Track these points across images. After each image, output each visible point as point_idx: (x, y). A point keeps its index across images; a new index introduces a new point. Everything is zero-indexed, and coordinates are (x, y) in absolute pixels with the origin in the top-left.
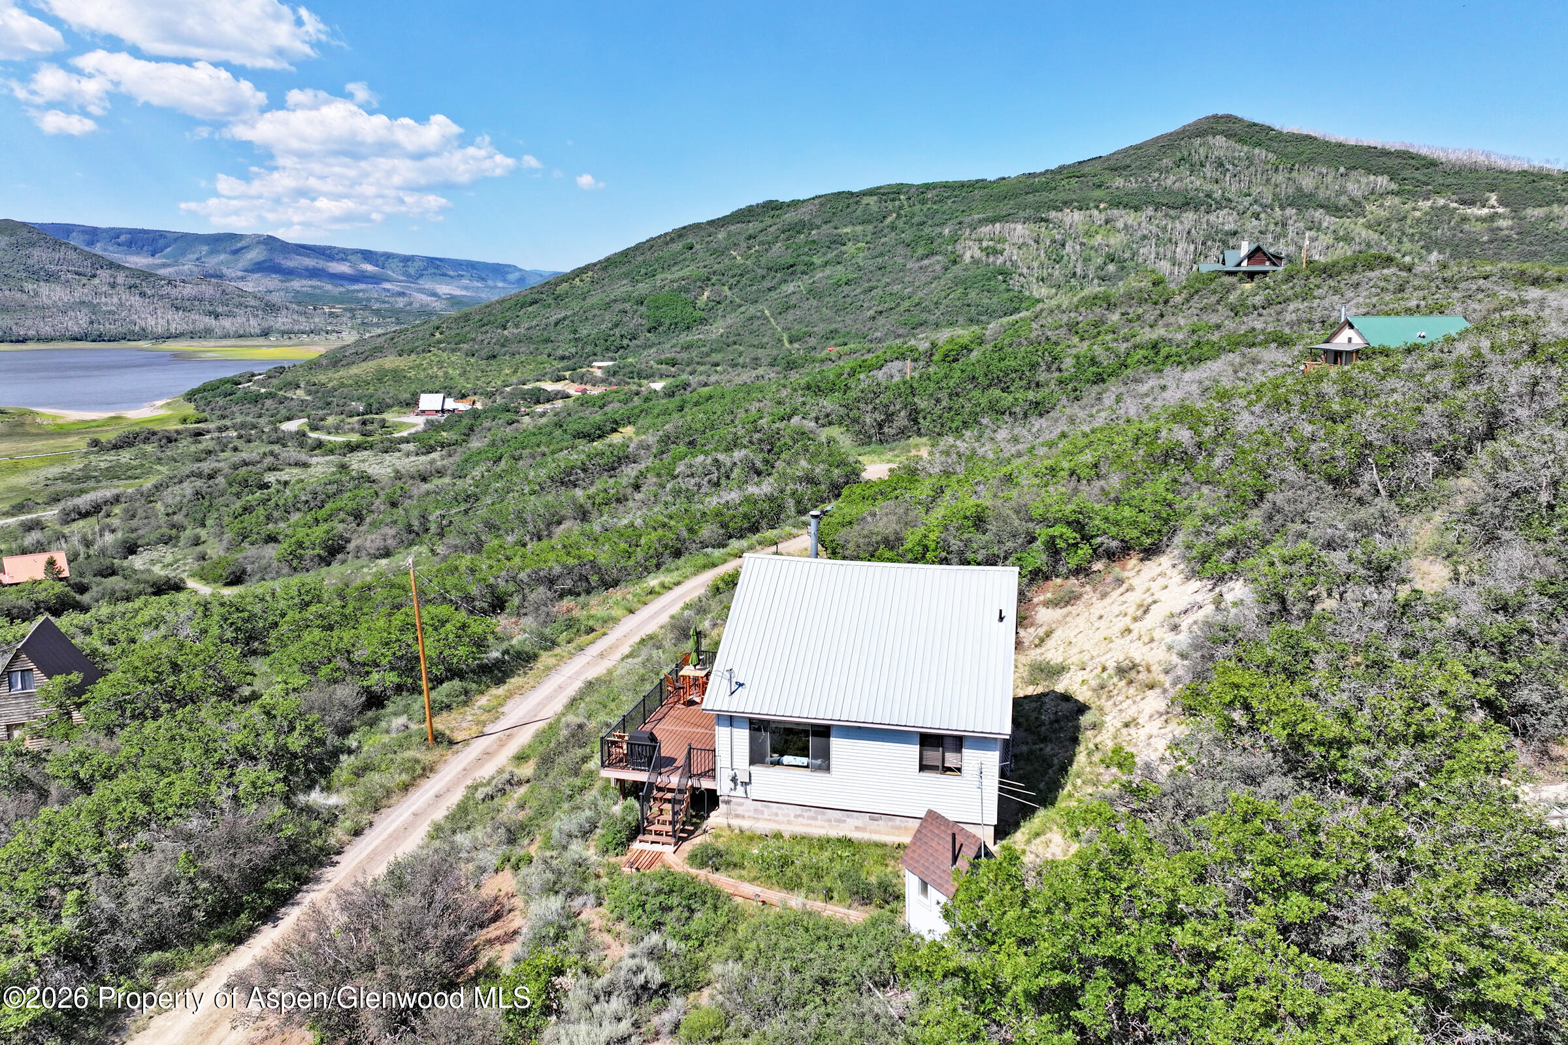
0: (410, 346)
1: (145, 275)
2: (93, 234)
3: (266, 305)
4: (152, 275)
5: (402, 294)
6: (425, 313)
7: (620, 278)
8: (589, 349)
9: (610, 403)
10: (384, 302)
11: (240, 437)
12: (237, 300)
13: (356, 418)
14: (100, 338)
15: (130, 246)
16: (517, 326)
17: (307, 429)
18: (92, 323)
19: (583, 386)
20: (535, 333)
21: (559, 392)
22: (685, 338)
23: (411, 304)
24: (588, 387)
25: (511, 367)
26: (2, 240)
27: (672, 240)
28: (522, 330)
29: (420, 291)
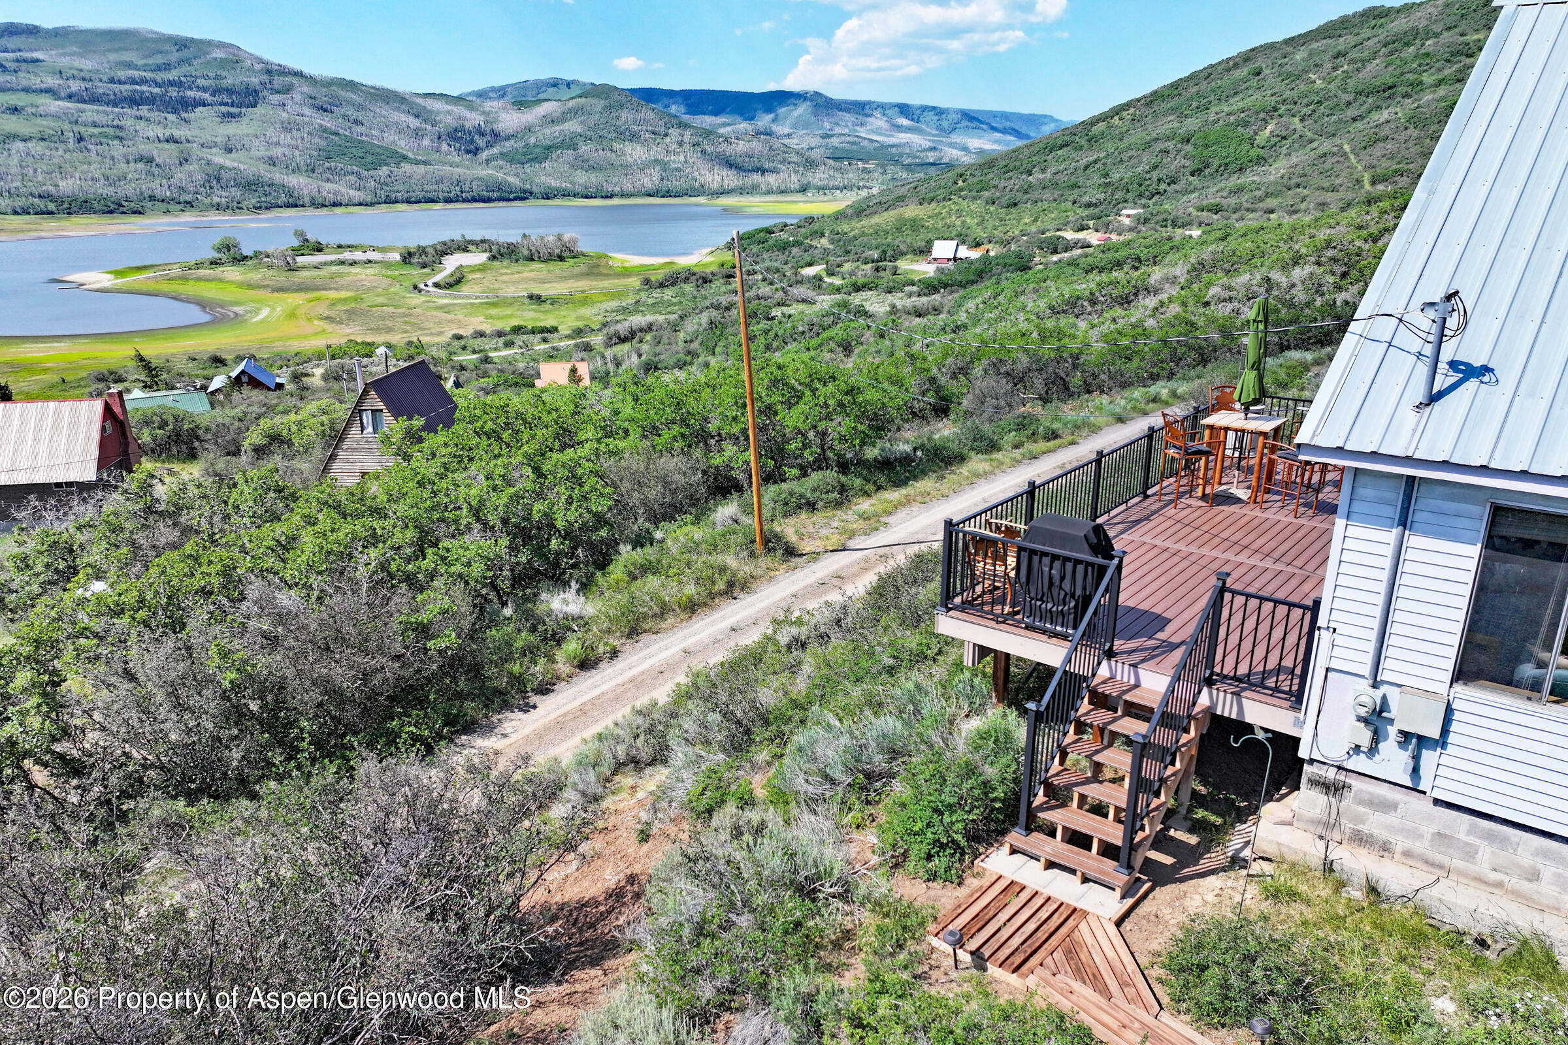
0: (931, 195)
1: (708, 134)
2: (669, 98)
3: (807, 161)
4: (711, 133)
5: (934, 149)
6: (952, 164)
7: (1166, 113)
8: (1119, 195)
10: (915, 157)
11: (763, 278)
12: (782, 156)
13: (870, 265)
14: (668, 194)
15: (698, 106)
16: (1043, 171)
17: (824, 274)
18: (662, 180)
19: (1108, 235)
20: (1062, 178)
21: (1079, 240)
22: (1235, 181)
23: (940, 158)
24: (1113, 235)
25: (1032, 215)
26: (599, 104)
27: (1236, 66)
28: (1048, 175)
29: (952, 145)
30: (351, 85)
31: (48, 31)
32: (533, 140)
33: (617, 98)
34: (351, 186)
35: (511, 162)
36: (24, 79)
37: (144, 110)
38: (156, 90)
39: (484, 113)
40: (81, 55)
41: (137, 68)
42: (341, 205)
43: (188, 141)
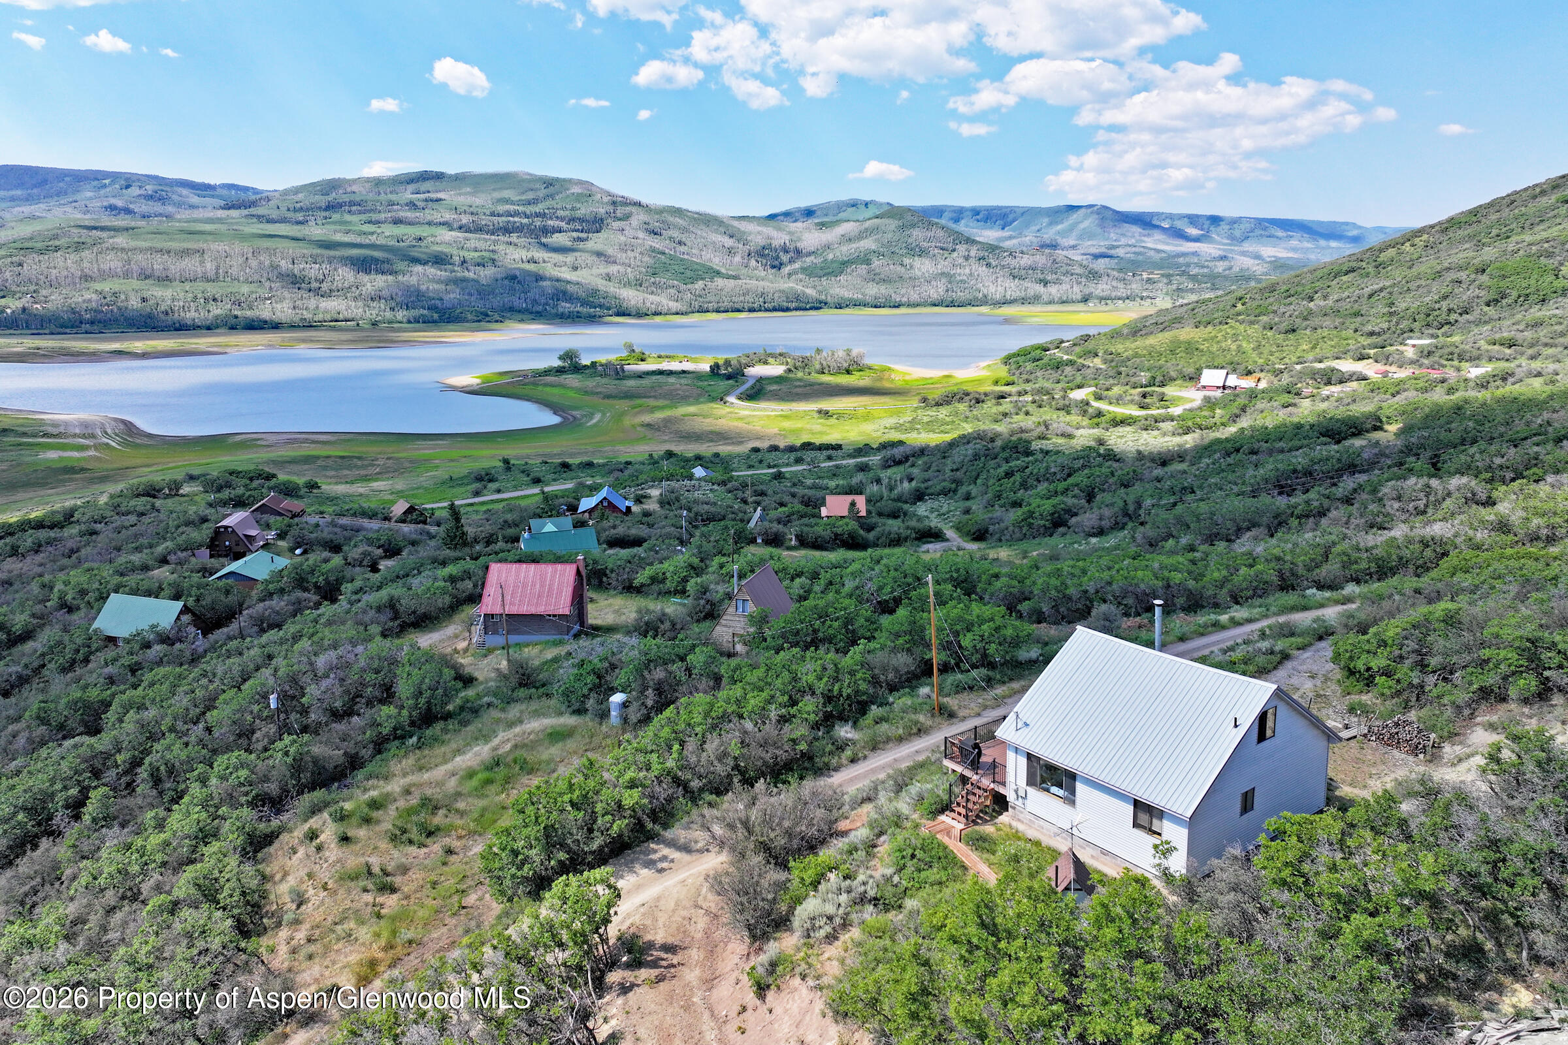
0: (1209, 317)
1: (993, 248)
2: (958, 214)
3: (1090, 272)
4: (997, 247)
5: (1223, 258)
6: (1244, 277)
7: (1462, 241)
8: (1404, 325)
9: (1405, 390)
10: (1203, 267)
11: (1034, 402)
12: (1064, 269)
13: (1139, 390)
14: (952, 304)
15: (986, 222)
16: (1325, 297)
17: (1092, 398)
18: (947, 291)
19: (1387, 368)
20: (1344, 305)
21: (1356, 372)
22: (1536, 313)
23: (1230, 268)
24: (1393, 368)
25: (1310, 342)
26: (892, 224)
27: (1543, 193)
28: (1330, 302)
29: (1244, 254)
30: (678, 212)
31: (451, 176)
32: (831, 256)
33: (909, 218)
34: (671, 298)
35: (810, 276)
36: (429, 215)
37: (514, 237)
38: (525, 221)
39: (790, 233)
40: (472, 194)
41: (513, 203)
42: (661, 314)
43: (544, 262)
